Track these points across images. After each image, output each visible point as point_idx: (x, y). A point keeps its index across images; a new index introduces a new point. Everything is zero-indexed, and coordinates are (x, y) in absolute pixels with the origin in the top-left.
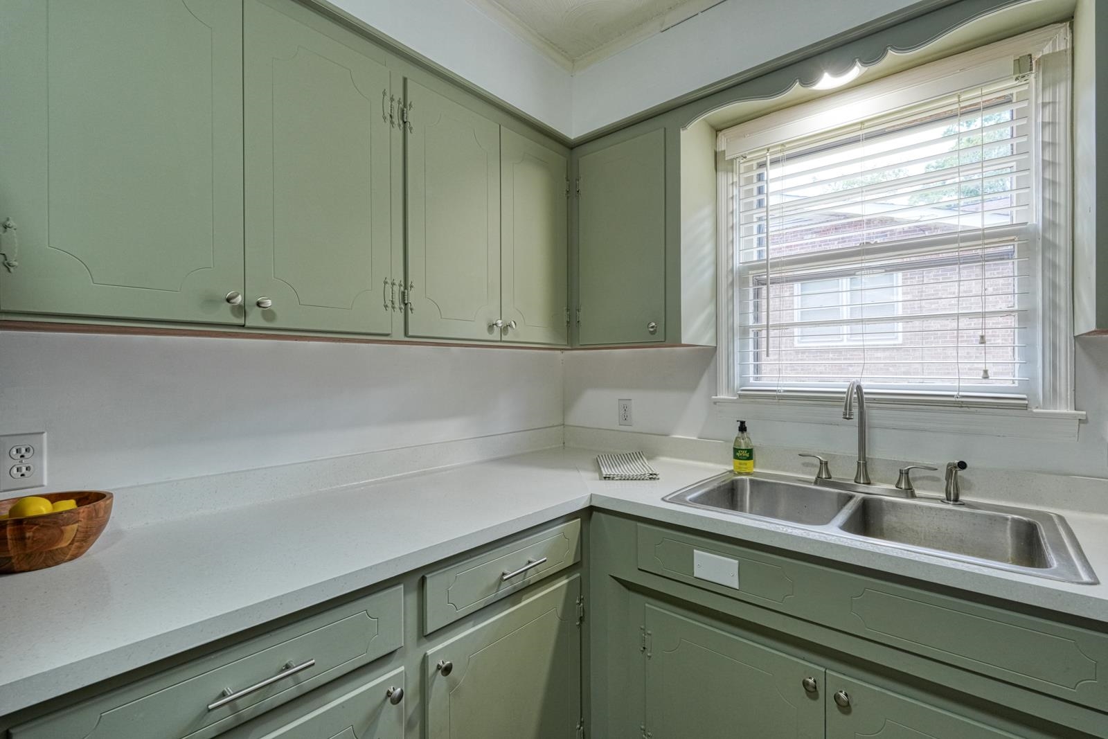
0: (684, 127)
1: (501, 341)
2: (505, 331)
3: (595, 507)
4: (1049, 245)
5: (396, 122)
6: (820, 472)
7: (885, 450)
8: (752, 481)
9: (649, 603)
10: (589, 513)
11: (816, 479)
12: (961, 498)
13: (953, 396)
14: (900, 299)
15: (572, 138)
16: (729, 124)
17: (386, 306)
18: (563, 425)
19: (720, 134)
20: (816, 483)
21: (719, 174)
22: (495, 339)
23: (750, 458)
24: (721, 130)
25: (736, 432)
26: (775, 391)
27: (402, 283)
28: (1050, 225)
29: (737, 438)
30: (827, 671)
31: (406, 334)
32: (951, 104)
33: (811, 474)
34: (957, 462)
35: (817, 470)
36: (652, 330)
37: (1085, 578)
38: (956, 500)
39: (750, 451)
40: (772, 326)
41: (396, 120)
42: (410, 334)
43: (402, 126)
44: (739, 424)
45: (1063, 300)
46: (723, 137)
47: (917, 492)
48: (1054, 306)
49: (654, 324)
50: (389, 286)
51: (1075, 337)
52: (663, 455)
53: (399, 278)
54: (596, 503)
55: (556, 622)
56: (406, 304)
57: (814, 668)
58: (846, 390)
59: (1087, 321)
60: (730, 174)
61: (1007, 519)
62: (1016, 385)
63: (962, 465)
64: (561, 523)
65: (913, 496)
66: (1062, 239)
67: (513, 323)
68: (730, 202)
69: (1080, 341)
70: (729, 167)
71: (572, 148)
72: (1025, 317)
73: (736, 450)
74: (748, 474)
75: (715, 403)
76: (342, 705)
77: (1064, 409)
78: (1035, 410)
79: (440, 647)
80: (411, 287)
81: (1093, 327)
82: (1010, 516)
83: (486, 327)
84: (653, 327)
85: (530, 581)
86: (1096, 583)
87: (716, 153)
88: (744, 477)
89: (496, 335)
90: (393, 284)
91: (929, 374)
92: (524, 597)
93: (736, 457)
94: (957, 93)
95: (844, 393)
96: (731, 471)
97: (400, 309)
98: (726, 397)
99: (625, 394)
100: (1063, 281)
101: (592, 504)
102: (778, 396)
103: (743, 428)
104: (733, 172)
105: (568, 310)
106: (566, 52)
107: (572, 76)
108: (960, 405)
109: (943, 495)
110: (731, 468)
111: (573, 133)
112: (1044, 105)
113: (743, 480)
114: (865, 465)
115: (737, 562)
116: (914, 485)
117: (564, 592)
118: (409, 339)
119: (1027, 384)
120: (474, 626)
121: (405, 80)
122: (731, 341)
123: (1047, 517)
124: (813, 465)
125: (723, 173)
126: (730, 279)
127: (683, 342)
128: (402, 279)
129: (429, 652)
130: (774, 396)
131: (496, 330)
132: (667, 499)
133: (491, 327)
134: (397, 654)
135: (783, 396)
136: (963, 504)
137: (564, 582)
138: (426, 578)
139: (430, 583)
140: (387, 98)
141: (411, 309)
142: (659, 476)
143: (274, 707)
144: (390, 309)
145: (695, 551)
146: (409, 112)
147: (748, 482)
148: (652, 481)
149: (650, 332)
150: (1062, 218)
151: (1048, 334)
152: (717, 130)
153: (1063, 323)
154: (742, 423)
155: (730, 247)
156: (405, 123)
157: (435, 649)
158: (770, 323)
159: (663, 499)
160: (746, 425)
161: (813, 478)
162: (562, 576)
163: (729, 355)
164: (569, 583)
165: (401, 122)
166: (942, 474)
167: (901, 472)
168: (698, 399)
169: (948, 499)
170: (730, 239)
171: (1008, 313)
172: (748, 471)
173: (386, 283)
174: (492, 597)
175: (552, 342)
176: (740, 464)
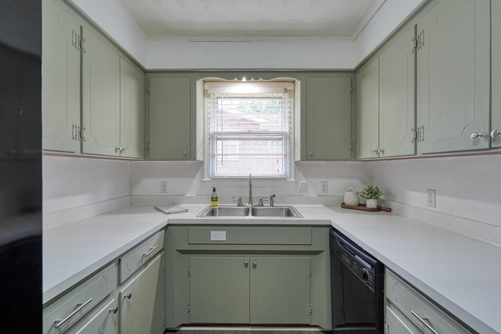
0: (198, 80)
1: (120, 157)
2: (121, 152)
3: (170, 224)
4: (290, 138)
5: (78, 47)
6: (239, 202)
7: (256, 194)
8: (219, 208)
9: (191, 256)
10: (167, 227)
11: (238, 205)
12: (274, 205)
13: (271, 177)
14: (238, 144)
15: (146, 68)
16: (208, 81)
17: (74, 138)
18: (130, 195)
19: (205, 83)
20: (238, 206)
21: (205, 98)
22: (118, 156)
23: (217, 201)
24: (206, 82)
25: (212, 192)
26: (225, 177)
27: (80, 127)
28: (290, 133)
29: (212, 194)
30: (250, 258)
31: (82, 152)
32: (270, 95)
33: (235, 204)
34: (273, 195)
35: (238, 202)
36: (185, 154)
37: (301, 217)
38: (273, 206)
39: (217, 198)
40: (224, 154)
41: (77, 46)
42: (84, 152)
43: (80, 49)
44: (213, 189)
45: (292, 152)
46: (206, 85)
47: (264, 205)
48: (291, 154)
49: (186, 152)
50: (74, 128)
51: (295, 162)
52: (181, 204)
53: (78, 124)
54: (170, 223)
55: (158, 272)
56: (81, 137)
57: (246, 258)
58: (249, 176)
59: (298, 158)
60: (209, 99)
61: (283, 209)
62: (284, 174)
63: (274, 196)
64: (159, 232)
65: (263, 206)
66: (292, 137)
67: (126, 148)
68: (209, 109)
69: (296, 163)
70: (209, 96)
71: (145, 72)
72: (285, 156)
73: (212, 198)
74: (216, 206)
75: (203, 182)
76: (95, 319)
77: (293, 180)
78: (288, 180)
79: (125, 288)
80: (85, 129)
81: (300, 160)
82: (284, 208)
83: (114, 150)
84: (185, 153)
85: (151, 257)
86: (303, 217)
87: (204, 90)
88: (216, 207)
89: (118, 154)
90: (76, 127)
91: (246, 170)
92: (148, 264)
93: (212, 201)
94: (272, 93)
95: (248, 177)
96: (210, 206)
97: (79, 140)
98: (207, 180)
99: (164, 180)
100: (292, 147)
101: (169, 223)
102: (226, 179)
103: (214, 190)
104: (210, 98)
105: (144, 143)
106: (146, 32)
107: (146, 41)
108: (273, 179)
109: (270, 205)
110: (210, 205)
111: (147, 67)
112: (289, 102)
113: (216, 208)
114: (251, 198)
115: (225, 232)
116: (263, 203)
117: (160, 260)
118: (82, 154)
119: (286, 173)
120: (134, 278)
121: (81, 27)
122: (209, 159)
123: (290, 207)
124: (236, 201)
125: (206, 98)
126: (209, 136)
127: (197, 159)
128: (80, 125)
129: (121, 291)
130: (224, 179)
131: (118, 151)
132: (198, 216)
133: (116, 150)
134: (111, 294)
135: (227, 179)
136: (274, 207)
137: (159, 256)
138: (121, 259)
139: (122, 262)
140: (74, 34)
141: (85, 140)
142: (189, 210)
143: (73, 324)
144: (75, 139)
145: (211, 232)
146: (84, 44)
147: (218, 209)
148: (186, 212)
149: (184, 155)
150: (292, 132)
151: (290, 161)
152: (204, 82)
153: (292, 158)
154: (214, 188)
155: (209, 125)
156: (81, 48)
157: (123, 290)
158: (223, 154)
159: (197, 217)
160: (215, 189)
161: (237, 205)
162: (158, 254)
163: (208, 164)
164: (161, 256)
165: (80, 47)
166: (269, 199)
167: (260, 200)
168: (196, 181)
169: (271, 206)
170: (209, 122)
171: (282, 155)
172: (216, 205)
173: (73, 126)
174: (140, 265)
175: (139, 157)
176: (214, 203)
